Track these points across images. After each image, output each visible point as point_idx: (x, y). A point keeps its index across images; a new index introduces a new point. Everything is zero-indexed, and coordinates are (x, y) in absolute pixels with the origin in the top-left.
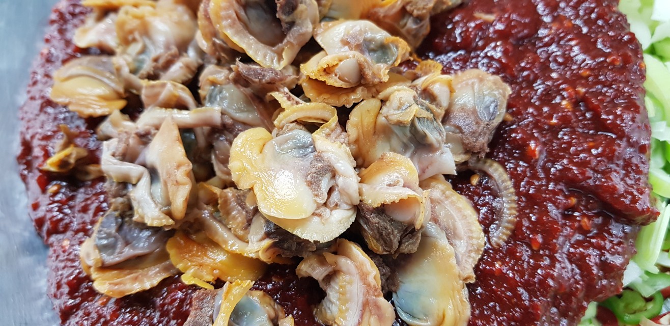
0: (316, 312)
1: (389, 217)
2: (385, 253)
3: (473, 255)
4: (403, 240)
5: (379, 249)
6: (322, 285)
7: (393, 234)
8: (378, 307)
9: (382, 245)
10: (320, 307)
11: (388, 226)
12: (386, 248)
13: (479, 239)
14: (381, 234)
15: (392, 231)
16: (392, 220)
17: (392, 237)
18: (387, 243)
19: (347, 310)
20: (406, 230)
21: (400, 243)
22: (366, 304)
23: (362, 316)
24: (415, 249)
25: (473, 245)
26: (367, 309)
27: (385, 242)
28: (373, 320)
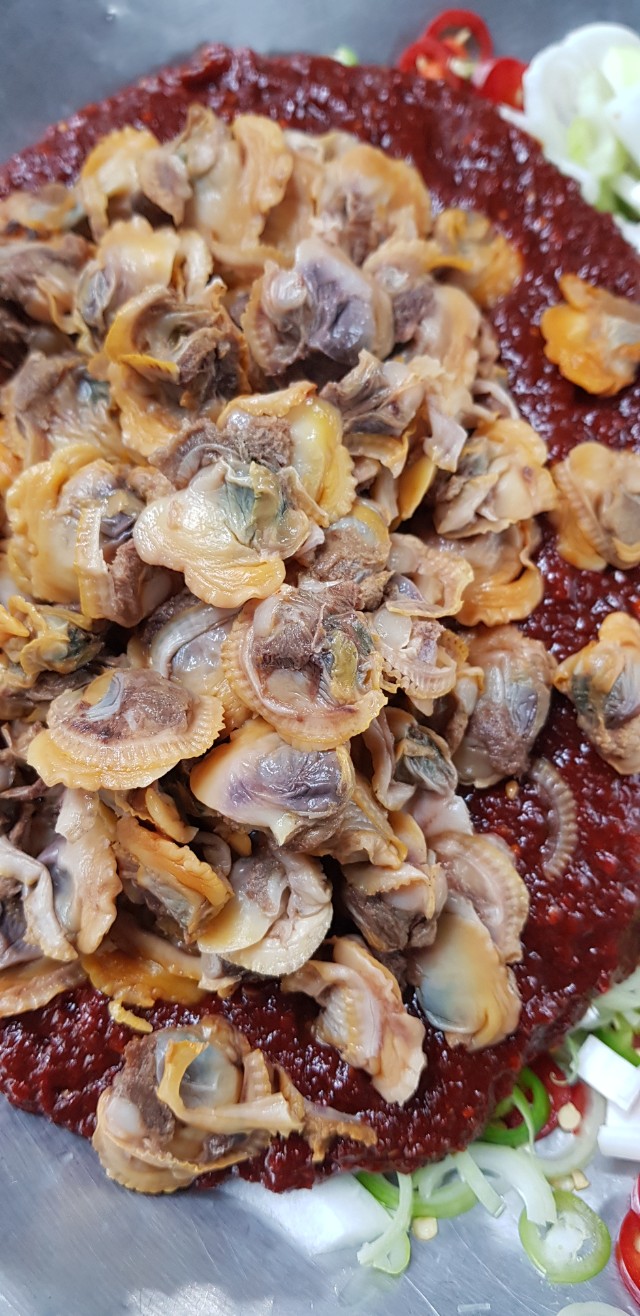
0: (316, 1029)
1: (390, 905)
2: (391, 950)
3: (515, 920)
4: (414, 932)
5: (382, 945)
6: (319, 1001)
7: (398, 927)
8: (400, 1025)
9: (386, 942)
10: (319, 1022)
11: (390, 918)
12: (392, 944)
13: (519, 896)
14: (382, 929)
15: (396, 923)
16: (393, 909)
17: (397, 931)
18: (392, 938)
19: (361, 1033)
20: (415, 920)
21: (410, 935)
22: (385, 1025)
23: (382, 1040)
24: (431, 940)
25: (512, 907)
26: (388, 1028)
27: (389, 936)
28: (398, 1042)
